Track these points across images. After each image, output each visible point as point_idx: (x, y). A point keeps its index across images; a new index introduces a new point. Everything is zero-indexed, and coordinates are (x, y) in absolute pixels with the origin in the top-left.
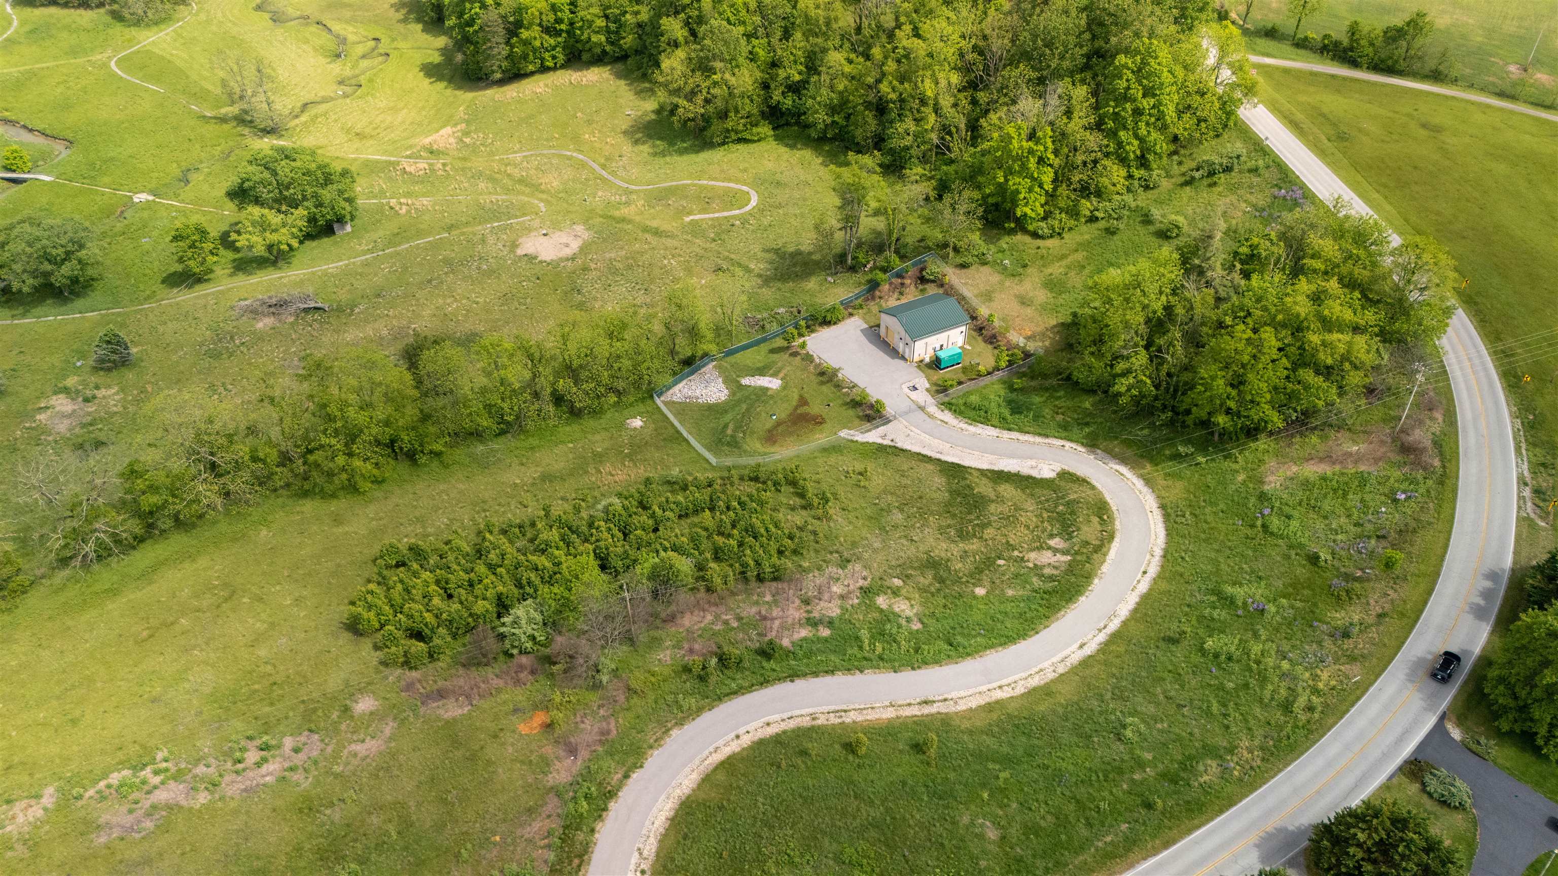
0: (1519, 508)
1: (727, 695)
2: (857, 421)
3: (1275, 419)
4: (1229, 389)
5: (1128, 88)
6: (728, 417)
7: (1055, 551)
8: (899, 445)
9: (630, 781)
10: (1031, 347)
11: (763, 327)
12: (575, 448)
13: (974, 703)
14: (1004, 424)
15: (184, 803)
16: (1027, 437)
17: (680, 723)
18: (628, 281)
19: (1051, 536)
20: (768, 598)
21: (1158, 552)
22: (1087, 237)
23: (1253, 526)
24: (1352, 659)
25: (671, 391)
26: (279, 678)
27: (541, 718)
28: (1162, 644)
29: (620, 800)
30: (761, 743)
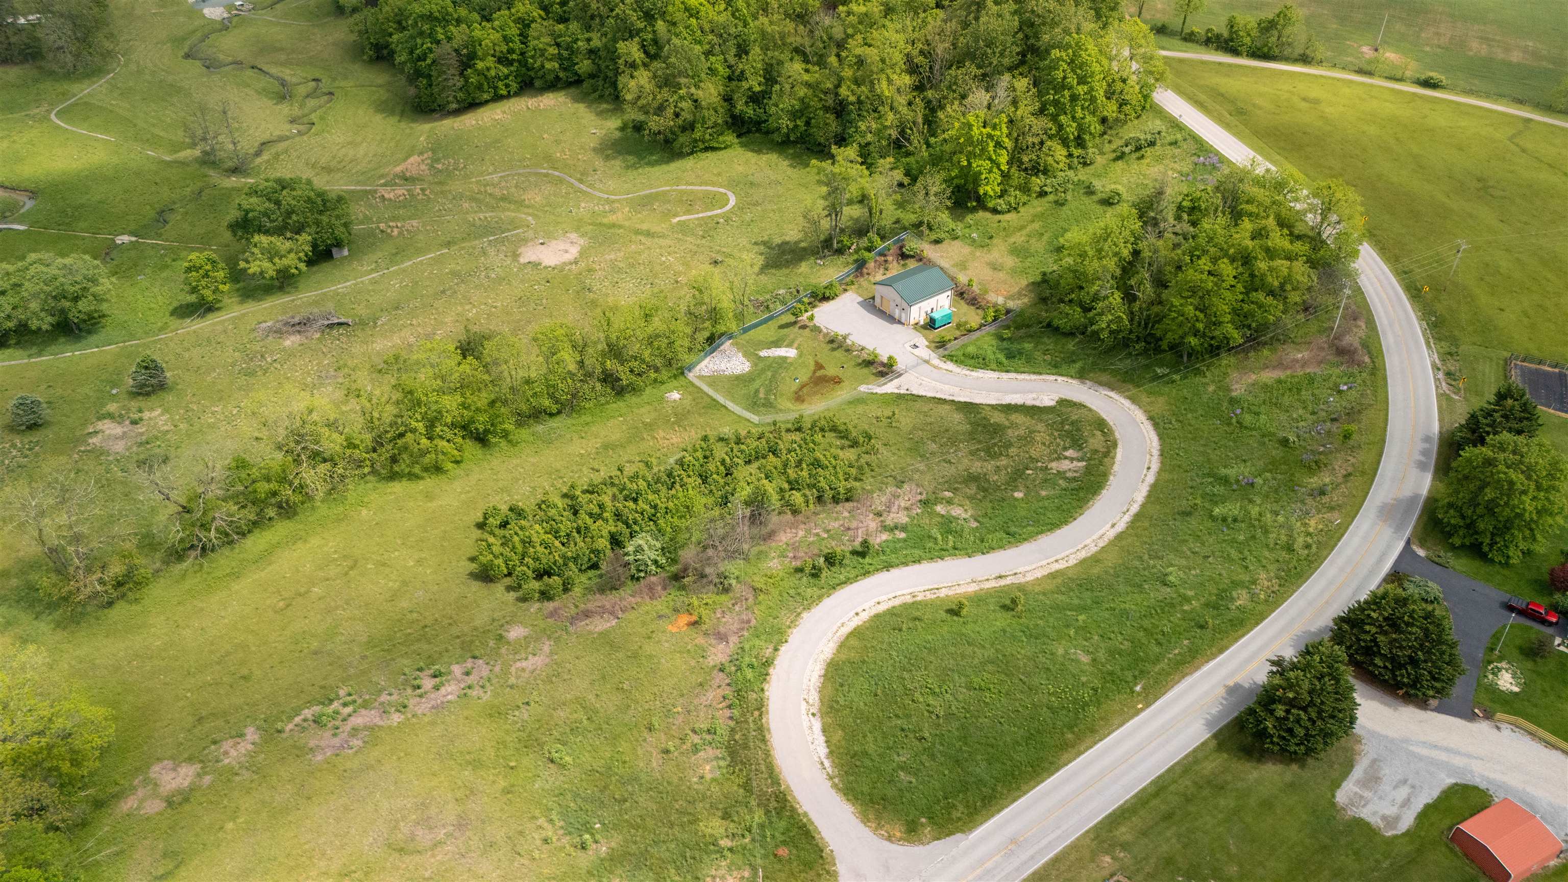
0: (1437, 387)
1: (838, 585)
2: (873, 377)
3: (1236, 336)
4: (1198, 313)
5: (1065, 78)
6: (757, 384)
7: (1072, 460)
8: (915, 392)
9: (780, 653)
10: (1011, 304)
11: (767, 307)
12: (625, 420)
13: (1039, 574)
14: (1001, 367)
15: (381, 723)
16: (1023, 376)
17: (808, 608)
18: (633, 278)
19: (1065, 449)
20: (846, 514)
21: (1156, 453)
22: (1039, 209)
23: (1229, 424)
24: (1331, 509)
25: (698, 367)
26: (428, 622)
27: (684, 619)
28: (1177, 517)
29: (778, 667)
30: (877, 616)
